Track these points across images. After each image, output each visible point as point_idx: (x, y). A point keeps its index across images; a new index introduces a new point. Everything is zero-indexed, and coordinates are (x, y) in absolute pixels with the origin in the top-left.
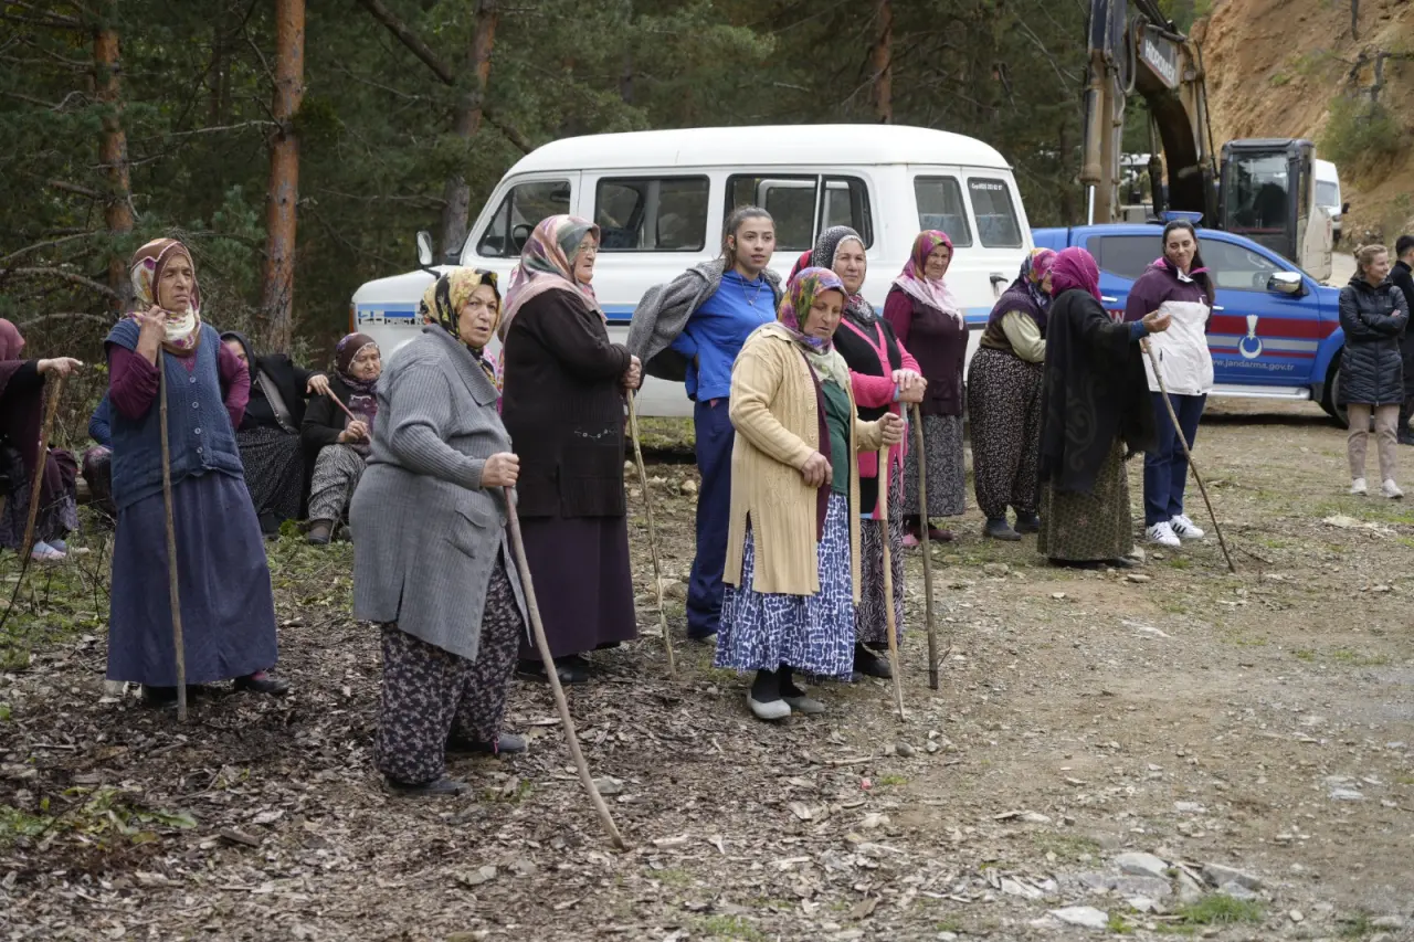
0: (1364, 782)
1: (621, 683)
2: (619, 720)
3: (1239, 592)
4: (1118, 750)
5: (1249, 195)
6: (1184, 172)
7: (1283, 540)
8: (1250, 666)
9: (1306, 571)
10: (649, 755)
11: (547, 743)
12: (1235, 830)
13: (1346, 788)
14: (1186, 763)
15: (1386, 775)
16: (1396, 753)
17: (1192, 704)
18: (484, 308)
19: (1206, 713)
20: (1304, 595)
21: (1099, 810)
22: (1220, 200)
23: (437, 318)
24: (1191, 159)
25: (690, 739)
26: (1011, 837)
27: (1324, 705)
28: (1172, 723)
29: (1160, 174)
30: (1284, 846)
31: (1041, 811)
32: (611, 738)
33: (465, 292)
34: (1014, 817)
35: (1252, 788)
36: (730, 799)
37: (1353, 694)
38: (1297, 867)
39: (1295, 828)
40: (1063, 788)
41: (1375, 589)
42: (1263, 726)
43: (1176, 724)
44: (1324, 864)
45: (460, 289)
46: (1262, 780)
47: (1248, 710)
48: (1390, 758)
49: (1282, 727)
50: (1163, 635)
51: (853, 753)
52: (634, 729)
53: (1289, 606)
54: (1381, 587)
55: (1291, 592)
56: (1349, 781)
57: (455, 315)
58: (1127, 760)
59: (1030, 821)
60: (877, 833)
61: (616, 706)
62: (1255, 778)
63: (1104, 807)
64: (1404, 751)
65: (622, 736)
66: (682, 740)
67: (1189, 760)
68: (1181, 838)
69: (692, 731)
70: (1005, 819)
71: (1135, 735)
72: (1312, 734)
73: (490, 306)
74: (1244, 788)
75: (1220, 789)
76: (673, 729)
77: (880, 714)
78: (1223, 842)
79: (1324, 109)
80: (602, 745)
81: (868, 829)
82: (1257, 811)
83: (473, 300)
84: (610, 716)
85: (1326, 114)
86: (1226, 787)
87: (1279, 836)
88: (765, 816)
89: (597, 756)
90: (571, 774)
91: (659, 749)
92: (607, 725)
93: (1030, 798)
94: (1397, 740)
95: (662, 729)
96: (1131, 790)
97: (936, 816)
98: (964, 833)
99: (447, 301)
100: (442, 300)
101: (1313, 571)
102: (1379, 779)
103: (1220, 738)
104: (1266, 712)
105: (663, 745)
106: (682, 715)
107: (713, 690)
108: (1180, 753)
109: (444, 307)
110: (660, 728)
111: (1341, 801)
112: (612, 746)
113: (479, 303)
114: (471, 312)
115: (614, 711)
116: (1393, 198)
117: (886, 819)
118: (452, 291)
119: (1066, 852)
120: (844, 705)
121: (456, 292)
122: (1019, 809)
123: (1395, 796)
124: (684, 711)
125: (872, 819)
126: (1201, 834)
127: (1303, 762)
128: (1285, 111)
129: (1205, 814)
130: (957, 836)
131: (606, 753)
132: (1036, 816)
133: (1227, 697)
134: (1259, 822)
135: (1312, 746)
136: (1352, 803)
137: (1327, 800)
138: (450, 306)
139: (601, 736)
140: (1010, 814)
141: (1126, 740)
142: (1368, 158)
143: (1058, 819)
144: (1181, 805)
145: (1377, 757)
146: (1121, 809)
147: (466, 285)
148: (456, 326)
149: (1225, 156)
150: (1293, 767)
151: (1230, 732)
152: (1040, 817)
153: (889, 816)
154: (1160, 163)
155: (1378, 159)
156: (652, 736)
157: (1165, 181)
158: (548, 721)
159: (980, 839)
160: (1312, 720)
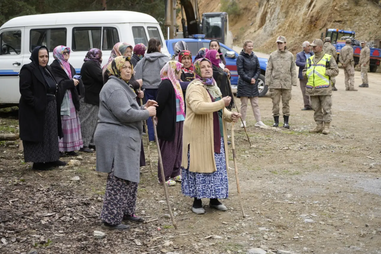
0: (312, 216)
1: (69, 198)
2: (72, 212)
3: (246, 152)
4: (233, 210)
5: (209, 28)
6: (191, 23)
7: (251, 134)
8: (261, 177)
9: (261, 144)
10: (85, 224)
11: (50, 222)
12: (280, 236)
13: (307, 218)
14: (256, 213)
15: (317, 213)
16: (317, 205)
17: (250, 193)
18: (128, 69)
19: (256, 195)
20: (265, 152)
21: (236, 232)
22: (202, 30)
23: (113, 74)
24: (193, 18)
25: (97, 217)
26: (213, 245)
27: (290, 190)
28: (246, 199)
29: (185, 23)
30: (297, 241)
31: (218, 235)
32: (71, 219)
33: (121, 64)
34: (211, 237)
35: (279, 221)
36: (118, 239)
37: (297, 185)
38: (305, 248)
39: (298, 234)
40: (222, 225)
41: (284, 149)
42: (275, 198)
43: (248, 200)
44: (312, 246)
45: (120, 64)
46: (282, 218)
47: (269, 193)
48: (316, 207)
49: (281, 199)
50: (231, 168)
51: (150, 217)
52: (78, 215)
53: (262, 156)
54: (286, 148)
55: (261, 151)
56: (307, 216)
57: (119, 72)
58: (237, 214)
59: (216, 239)
60: (170, 248)
61: (70, 207)
62: (280, 217)
63: (237, 231)
64: (320, 204)
65: (75, 218)
66: (94, 218)
67: (257, 212)
68: (265, 241)
69: (97, 214)
70: (208, 238)
71: (237, 204)
72: (291, 200)
73: (129, 68)
74: (277, 221)
75: (270, 222)
76: (91, 214)
77: (155, 203)
78: (278, 241)
79: (219, 3)
80: (69, 222)
81: (167, 247)
82: (284, 229)
83: (124, 67)
84: (69, 211)
85: (220, 4)
86: (272, 221)
87: (295, 238)
88: (132, 244)
89: (68, 226)
90: (61, 233)
91: (88, 222)
92: (69, 214)
93: (213, 230)
94: (316, 201)
95: (87, 214)
96: (244, 225)
97: (186, 239)
98: (198, 246)
99: (116, 68)
100: (114, 68)
101: (263, 144)
102: (316, 214)
103: (263, 204)
104: (274, 194)
105: (89, 220)
106: (92, 209)
107: (99, 198)
108: (253, 210)
109: (115, 70)
110: (86, 214)
111: (308, 223)
112: (72, 222)
113: (126, 67)
114: (124, 71)
115: (70, 209)
116: (239, 28)
117: (172, 243)
118: (117, 65)
119: (233, 249)
120: (143, 200)
121: (118, 65)
122: (212, 235)
123: (323, 220)
124: (93, 207)
125: (167, 243)
126: (271, 239)
127: (292, 210)
128: (208, 4)
129: (269, 231)
130: (197, 247)
131: (70, 224)
132: (217, 237)
133: (260, 189)
134: (286, 233)
135: (292, 204)
136: (311, 224)
137: (304, 223)
138: (117, 69)
139: (68, 219)
140: (209, 237)
141: (235, 206)
142: (232, 17)
143: (225, 237)
144: (261, 229)
145: (312, 207)
146: (243, 231)
147: (121, 62)
148: (120, 75)
149: (203, 17)
150: (289, 212)
151: (266, 201)
152: (219, 237)
153: (172, 241)
154: (185, 20)
155: (235, 17)
156: (84, 217)
157: (186, 25)
158: (49, 214)
159: (204, 247)
160: (289, 195)
